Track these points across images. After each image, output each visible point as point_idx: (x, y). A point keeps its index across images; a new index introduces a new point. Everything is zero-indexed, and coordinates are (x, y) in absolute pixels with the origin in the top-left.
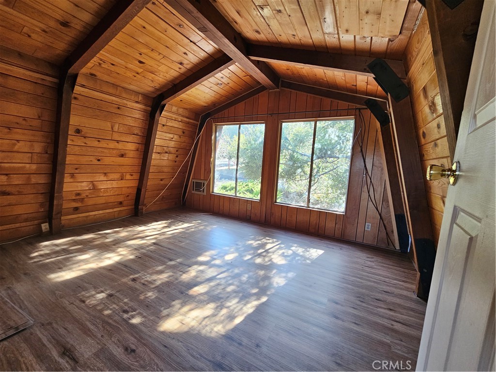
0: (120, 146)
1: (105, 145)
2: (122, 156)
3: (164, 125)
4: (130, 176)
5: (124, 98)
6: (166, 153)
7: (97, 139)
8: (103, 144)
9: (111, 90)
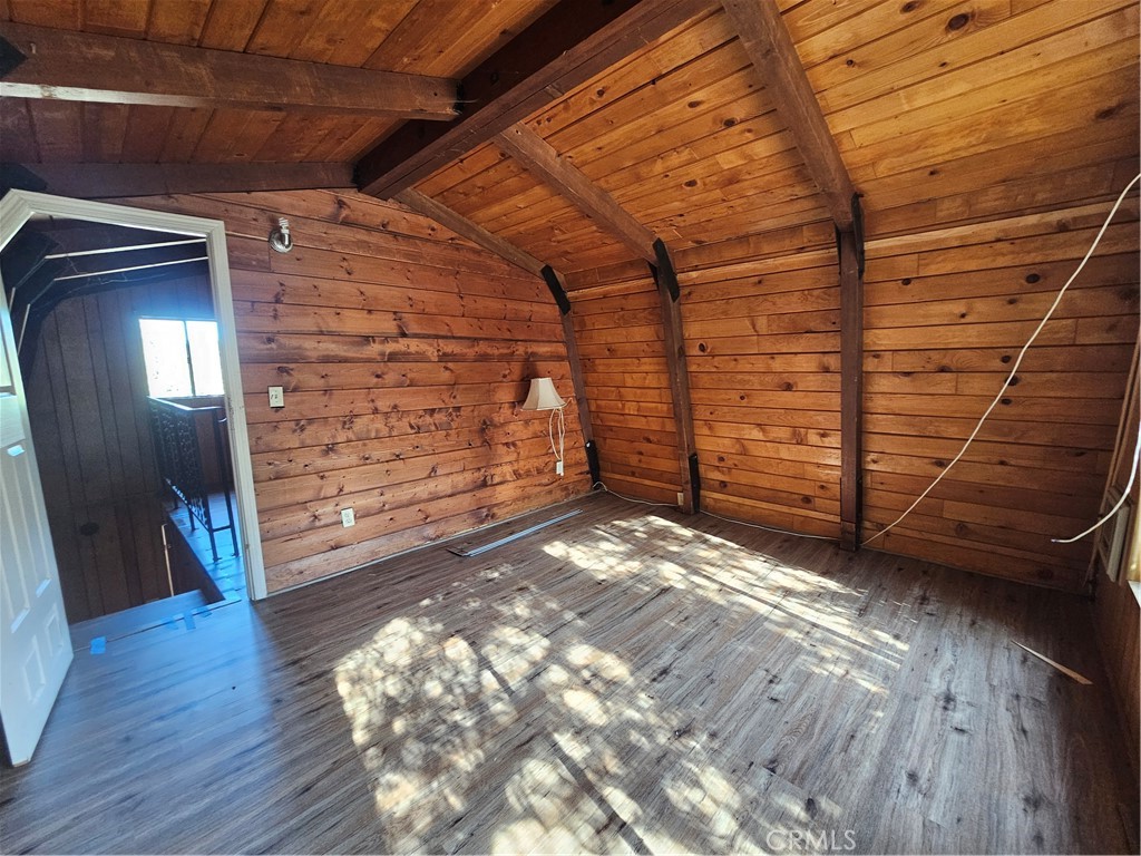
0: (778, 364)
1: (748, 368)
2: (788, 387)
3: (907, 282)
4: (818, 437)
5: (768, 256)
6: (943, 370)
7: (733, 357)
8: (744, 365)
9: (739, 253)
